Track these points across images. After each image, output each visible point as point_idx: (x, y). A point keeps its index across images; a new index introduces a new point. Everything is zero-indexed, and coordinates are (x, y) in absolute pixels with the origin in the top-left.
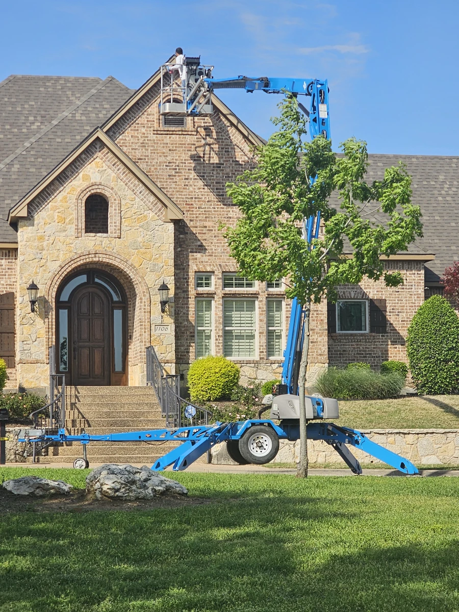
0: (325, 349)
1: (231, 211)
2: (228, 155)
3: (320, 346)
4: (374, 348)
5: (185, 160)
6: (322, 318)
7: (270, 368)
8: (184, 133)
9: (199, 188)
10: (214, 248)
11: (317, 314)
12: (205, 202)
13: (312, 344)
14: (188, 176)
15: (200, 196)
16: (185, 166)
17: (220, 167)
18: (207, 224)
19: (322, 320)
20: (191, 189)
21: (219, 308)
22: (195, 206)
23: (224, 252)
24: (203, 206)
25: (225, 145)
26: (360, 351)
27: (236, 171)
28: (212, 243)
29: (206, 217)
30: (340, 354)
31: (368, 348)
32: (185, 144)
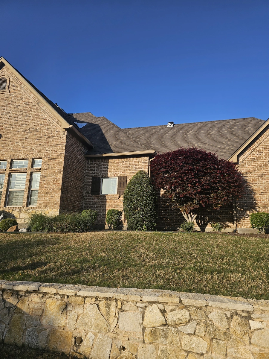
0: (58, 201)
1: (20, 128)
2: (23, 101)
3: (56, 199)
4: (119, 203)
5: (3, 105)
6: (59, 182)
7: (27, 212)
8: (4, 92)
9: (7, 118)
10: (9, 147)
11: (56, 180)
12: (8, 125)
13: (52, 198)
14: (3, 113)
15: (7, 122)
16: (2, 108)
17: (18, 107)
18: (8, 136)
19: (59, 184)
20: (3, 119)
21: (6, 178)
22: (4, 127)
23: (13, 149)
24: (7, 127)
25: (22, 96)
26: (111, 204)
27: (25, 108)
28: (8, 145)
29: (8, 132)
30: (101, 206)
31: (116, 203)
32: (4, 98)
